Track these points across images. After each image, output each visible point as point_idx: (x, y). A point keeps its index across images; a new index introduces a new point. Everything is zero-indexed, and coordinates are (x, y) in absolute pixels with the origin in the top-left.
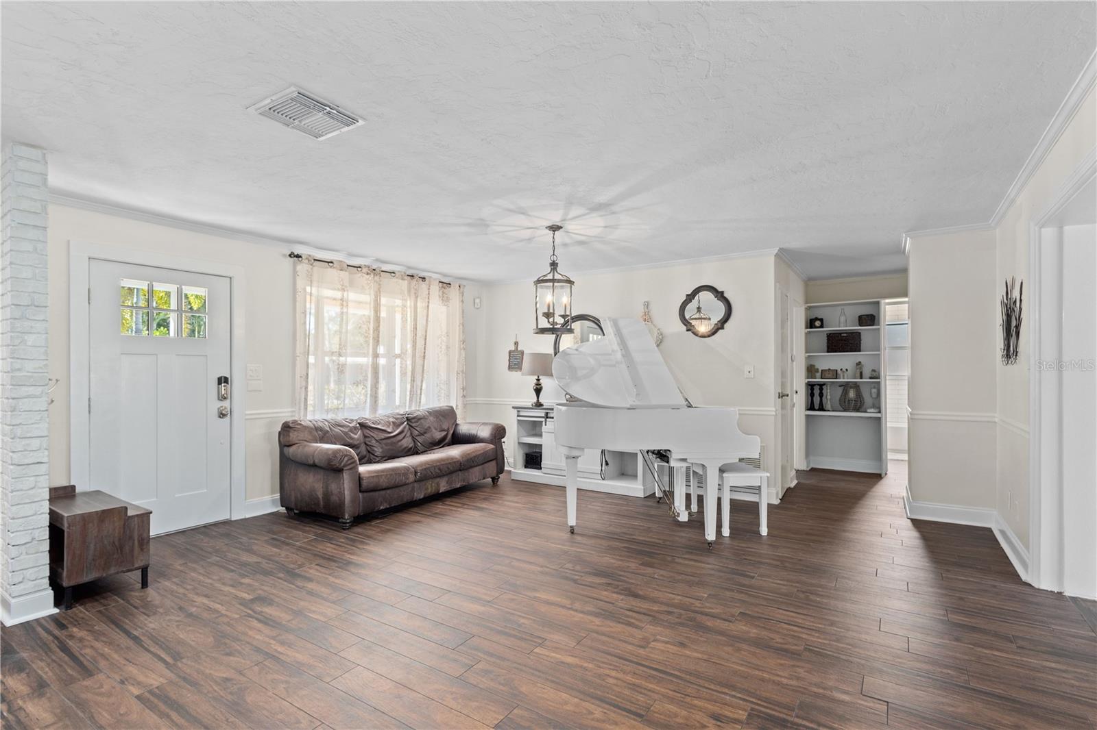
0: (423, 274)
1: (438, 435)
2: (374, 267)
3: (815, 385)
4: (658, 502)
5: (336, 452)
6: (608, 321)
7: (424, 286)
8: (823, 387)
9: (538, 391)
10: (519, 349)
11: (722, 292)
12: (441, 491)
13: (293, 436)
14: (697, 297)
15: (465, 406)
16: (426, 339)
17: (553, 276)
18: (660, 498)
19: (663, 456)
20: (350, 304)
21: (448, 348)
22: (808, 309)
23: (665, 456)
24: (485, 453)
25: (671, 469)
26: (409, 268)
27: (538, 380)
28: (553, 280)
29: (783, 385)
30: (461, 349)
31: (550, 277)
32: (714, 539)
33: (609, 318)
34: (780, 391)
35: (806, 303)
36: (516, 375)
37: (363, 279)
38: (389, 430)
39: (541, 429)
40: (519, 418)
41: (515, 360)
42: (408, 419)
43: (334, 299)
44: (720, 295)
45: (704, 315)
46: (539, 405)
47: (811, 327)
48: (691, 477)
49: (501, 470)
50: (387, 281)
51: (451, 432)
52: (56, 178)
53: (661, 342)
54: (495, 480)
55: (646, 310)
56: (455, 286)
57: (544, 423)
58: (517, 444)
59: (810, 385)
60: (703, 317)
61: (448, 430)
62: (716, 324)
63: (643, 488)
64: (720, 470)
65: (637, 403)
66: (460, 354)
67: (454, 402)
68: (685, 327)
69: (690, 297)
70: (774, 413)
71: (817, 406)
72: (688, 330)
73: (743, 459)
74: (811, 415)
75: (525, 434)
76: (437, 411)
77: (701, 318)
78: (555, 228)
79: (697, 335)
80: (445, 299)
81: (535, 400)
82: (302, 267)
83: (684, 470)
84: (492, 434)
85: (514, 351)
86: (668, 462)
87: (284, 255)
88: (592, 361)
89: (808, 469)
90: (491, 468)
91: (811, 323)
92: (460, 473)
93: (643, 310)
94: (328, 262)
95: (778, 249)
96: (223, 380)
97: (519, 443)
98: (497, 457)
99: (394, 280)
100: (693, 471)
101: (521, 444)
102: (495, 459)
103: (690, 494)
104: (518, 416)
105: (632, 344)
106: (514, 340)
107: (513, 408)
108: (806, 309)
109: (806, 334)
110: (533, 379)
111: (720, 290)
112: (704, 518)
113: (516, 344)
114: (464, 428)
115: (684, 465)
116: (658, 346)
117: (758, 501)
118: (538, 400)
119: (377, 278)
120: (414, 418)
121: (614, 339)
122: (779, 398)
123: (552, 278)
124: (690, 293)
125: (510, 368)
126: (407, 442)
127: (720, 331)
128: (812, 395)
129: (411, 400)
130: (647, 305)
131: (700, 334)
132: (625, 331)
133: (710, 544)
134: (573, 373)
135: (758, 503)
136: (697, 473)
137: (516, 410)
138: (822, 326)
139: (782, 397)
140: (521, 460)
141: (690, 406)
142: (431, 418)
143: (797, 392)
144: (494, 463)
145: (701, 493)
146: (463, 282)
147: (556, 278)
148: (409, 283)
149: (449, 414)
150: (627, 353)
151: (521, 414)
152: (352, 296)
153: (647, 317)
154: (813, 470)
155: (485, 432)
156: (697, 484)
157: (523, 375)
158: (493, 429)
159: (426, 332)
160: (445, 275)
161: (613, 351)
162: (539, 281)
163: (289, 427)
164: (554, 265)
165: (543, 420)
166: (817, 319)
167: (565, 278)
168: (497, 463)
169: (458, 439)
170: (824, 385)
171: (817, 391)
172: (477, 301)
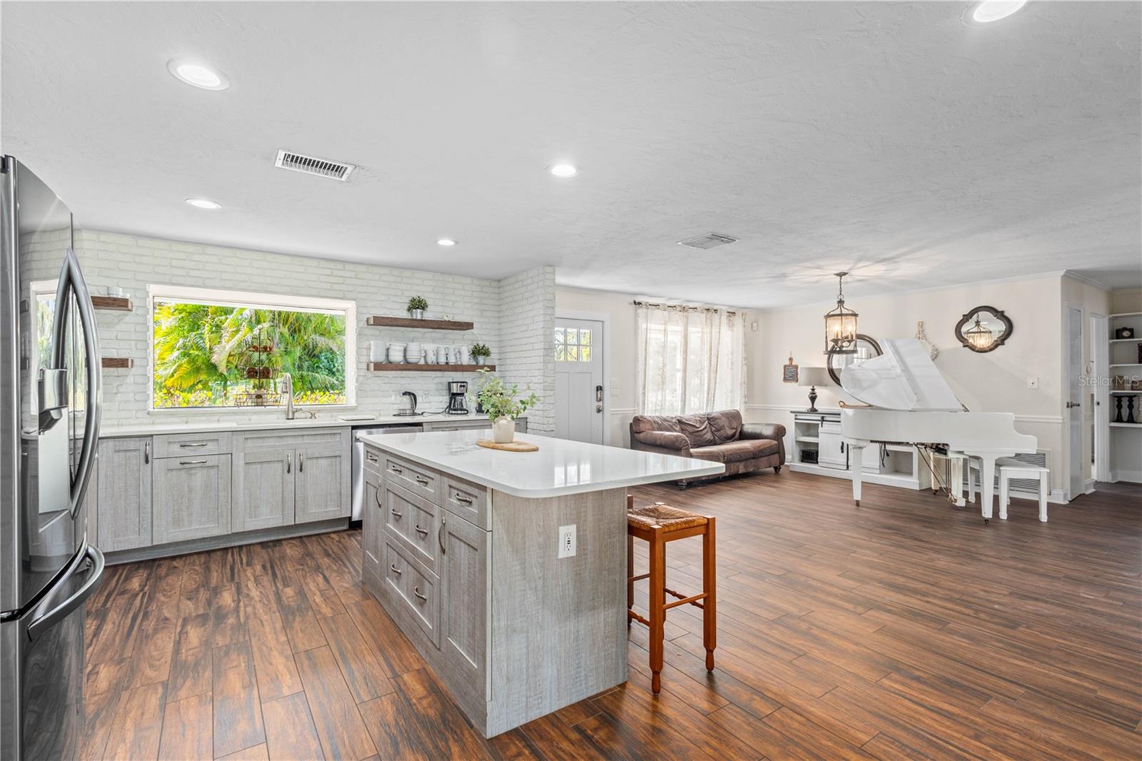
0: (715, 308)
1: (730, 432)
2: (684, 305)
3: (1123, 397)
4: (934, 494)
5: (677, 437)
6: (885, 342)
7: (716, 316)
8: (1134, 399)
9: (813, 399)
10: (793, 364)
11: (1003, 312)
12: (740, 472)
13: (642, 426)
14: (975, 316)
15: (747, 410)
16: (717, 358)
17: (841, 311)
18: (936, 491)
19: (940, 449)
20: (669, 333)
21: (732, 363)
22: (1112, 320)
23: (943, 449)
24: (771, 447)
25: (948, 462)
26: (707, 304)
27: (813, 390)
28: (841, 315)
29: (1072, 395)
30: (743, 365)
31: (838, 312)
32: (991, 517)
33: (886, 339)
34: (1069, 401)
35: (1111, 313)
36: (791, 386)
37: (677, 315)
38: (698, 426)
39: (818, 430)
40: (797, 421)
41: (791, 374)
42: (708, 419)
43: (660, 330)
44: (1000, 315)
45: (984, 328)
46: (813, 411)
47: (1118, 338)
48: (969, 473)
49: (782, 461)
50: (692, 314)
51: (739, 430)
52: (561, 279)
53: (936, 357)
54: (777, 469)
55: (921, 329)
56: (739, 314)
57: (820, 425)
58: (794, 442)
59: (1116, 397)
60: (982, 330)
61: (736, 429)
62: (995, 341)
63: (918, 482)
64: (996, 464)
65: (918, 407)
66: (742, 368)
67: (738, 406)
68: (962, 344)
69: (967, 318)
70: (1061, 421)
71: (1125, 418)
72: (964, 346)
73: (1019, 455)
74: (1118, 427)
75: (801, 434)
76: (727, 413)
77: (980, 332)
78: (841, 275)
79: (973, 350)
80: (731, 325)
81: (810, 406)
82: (641, 311)
83: (961, 463)
84: (774, 433)
85: (789, 366)
86: (946, 454)
87: (631, 304)
88: (875, 375)
89: (1114, 482)
90: (775, 458)
91: (1117, 334)
92: (753, 461)
93: (917, 329)
94: (656, 306)
95: (1065, 271)
96: (599, 388)
97: (796, 441)
98: (779, 451)
99: (697, 314)
100: (971, 468)
101: (798, 442)
102: (778, 452)
103: (968, 492)
104: (796, 419)
105: (909, 361)
106: (789, 357)
107: (791, 412)
108: (1110, 319)
109: (1110, 344)
110: (809, 389)
111: (1000, 310)
112: (981, 507)
113: (791, 359)
114: (748, 428)
115: (962, 457)
116: (933, 360)
117: (1037, 499)
118: (813, 407)
119: (685, 314)
120: (712, 418)
121: (894, 358)
122: (1068, 407)
123: (839, 313)
124: (966, 313)
125: (785, 379)
126: (709, 436)
127: (1000, 347)
128: (1120, 407)
129: (707, 405)
130: (921, 325)
131: (977, 349)
132: (902, 350)
133: (987, 520)
134: (857, 383)
135: (1038, 501)
136: (974, 469)
137: (794, 414)
138: (1132, 336)
139: (1071, 407)
140: (797, 456)
141: (967, 410)
142: (724, 419)
143: (1098, 404)
144: (777, 455)
145: (978, 491)
146: (745, 311)
147: (843, 313)
148: (706, 316)
149: (735, 416)
150: (906, 369)
151: (799, 417)
152: (670, 328)
153: (922, 334)
154: (1120, 483)
155: (768, 431)
156: (974, 483)
157: (799, 385)
158: (775, 428)
159: (718, 351)
160: (731, 307)
161: (892, 366)
162: (828, 316)
163: (639, 420)
164: (841, 302)
165: (820, 422)
166: (1125, 329)
167: (850, 312)
168: (780, 457)
169: (743, 436)
170: (1135, 396)
171: (1125, 403)
172: (755, 325)
